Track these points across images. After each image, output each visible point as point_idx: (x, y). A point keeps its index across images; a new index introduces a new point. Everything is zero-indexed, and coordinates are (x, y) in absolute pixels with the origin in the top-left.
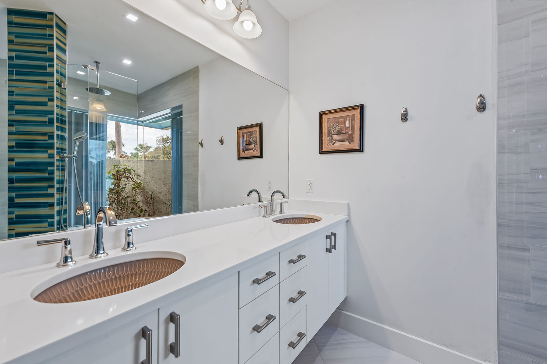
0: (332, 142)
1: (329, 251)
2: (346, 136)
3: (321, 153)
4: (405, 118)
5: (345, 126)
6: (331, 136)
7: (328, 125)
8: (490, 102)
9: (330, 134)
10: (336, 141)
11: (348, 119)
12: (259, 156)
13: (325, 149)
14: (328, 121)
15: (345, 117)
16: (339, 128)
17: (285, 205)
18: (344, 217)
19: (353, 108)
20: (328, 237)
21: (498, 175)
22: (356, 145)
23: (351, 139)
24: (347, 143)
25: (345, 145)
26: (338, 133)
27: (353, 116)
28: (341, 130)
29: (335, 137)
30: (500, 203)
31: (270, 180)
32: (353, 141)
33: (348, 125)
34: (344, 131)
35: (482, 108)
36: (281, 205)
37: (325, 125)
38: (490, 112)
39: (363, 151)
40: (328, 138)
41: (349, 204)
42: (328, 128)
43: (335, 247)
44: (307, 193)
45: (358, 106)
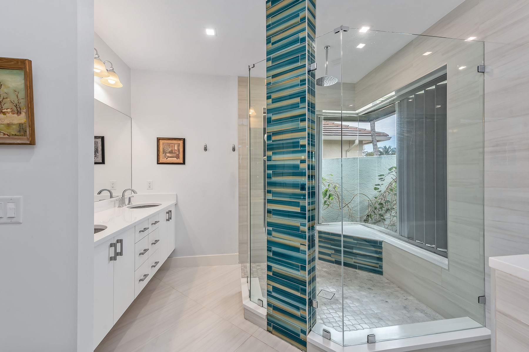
0: (166, 157)
1: (168, 220)
2: (175, 155)
3: (158, 163)
4: (206, 149)
5: (174, 149)
6: (165, 154)
7: (163, 147)
8: (236, 148)
9: (164, 152)
10: (169, 157)
11: (176, 145)
12: (101, 163)
13: (160, 162)
14: (163, 144)
15: (175, 144)
16: (171, 149)
17: (132, 199)
18: (174, 202)
19: (180, 139)
20: (167, 213)
21: (239, 177)
22: (181, 161)
23: (178, 157)
24: (176, 159)
25: (175, 160)
26: (170, 153)
27: (180, 143)
28: (172, 151)
29: (168, 155)
30: (239, 188)
31: (113, 182)
32: (179, 158)
33: (176, 148)
34: (174, 152)
35: (234, 150)
36: (130, 198)
37: (161, 147)
38: (236, 151)
39: (185, 164)
40: (163, 155)
41: (177, 195)
42: (163, 149)
43: (171, 218)
44: (147, 189)
45: (182, 139)
